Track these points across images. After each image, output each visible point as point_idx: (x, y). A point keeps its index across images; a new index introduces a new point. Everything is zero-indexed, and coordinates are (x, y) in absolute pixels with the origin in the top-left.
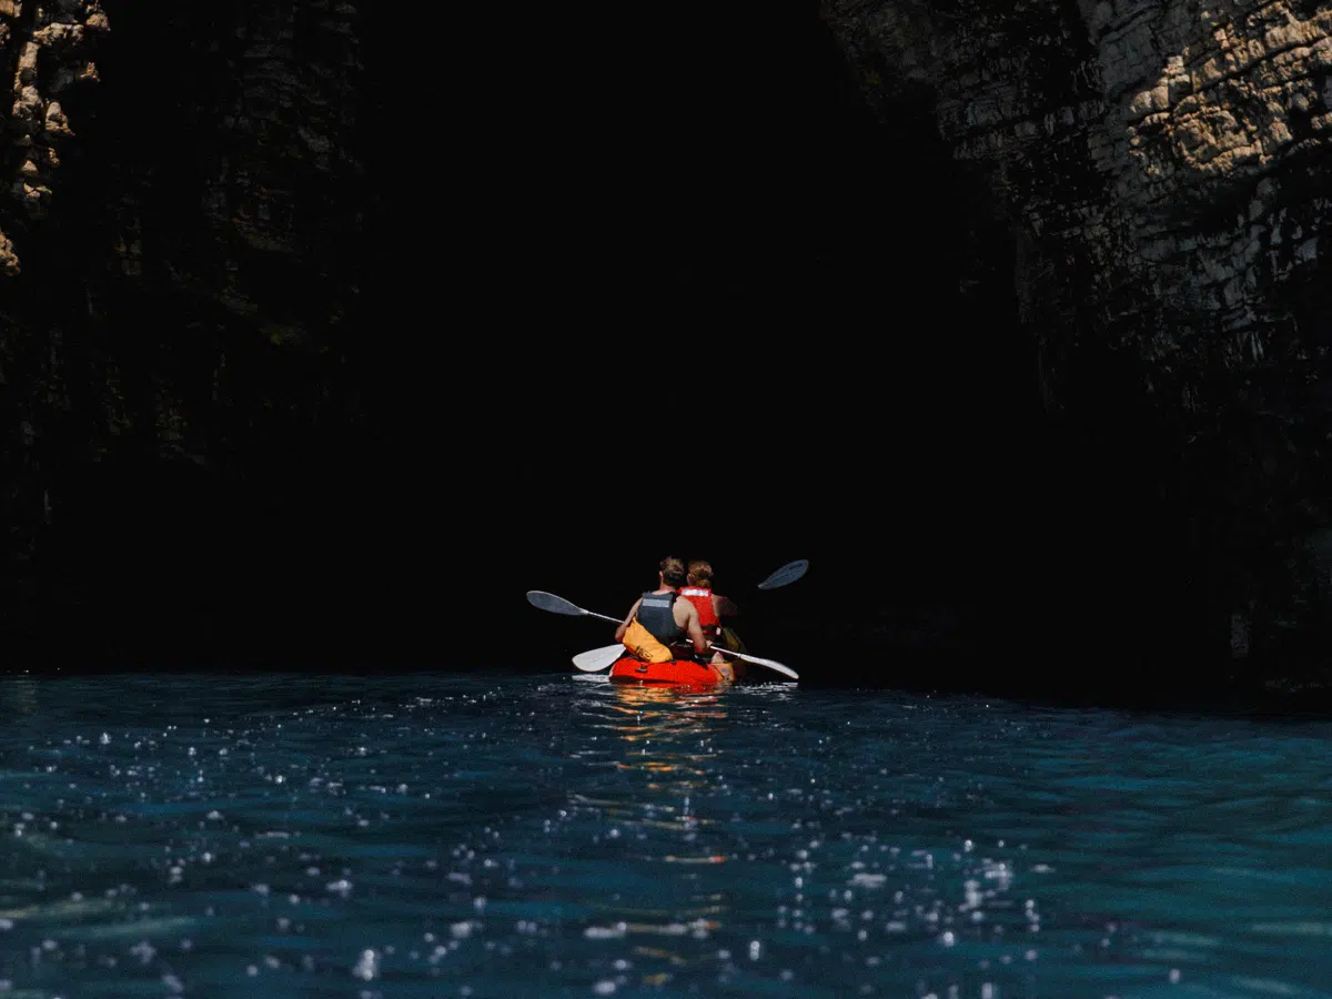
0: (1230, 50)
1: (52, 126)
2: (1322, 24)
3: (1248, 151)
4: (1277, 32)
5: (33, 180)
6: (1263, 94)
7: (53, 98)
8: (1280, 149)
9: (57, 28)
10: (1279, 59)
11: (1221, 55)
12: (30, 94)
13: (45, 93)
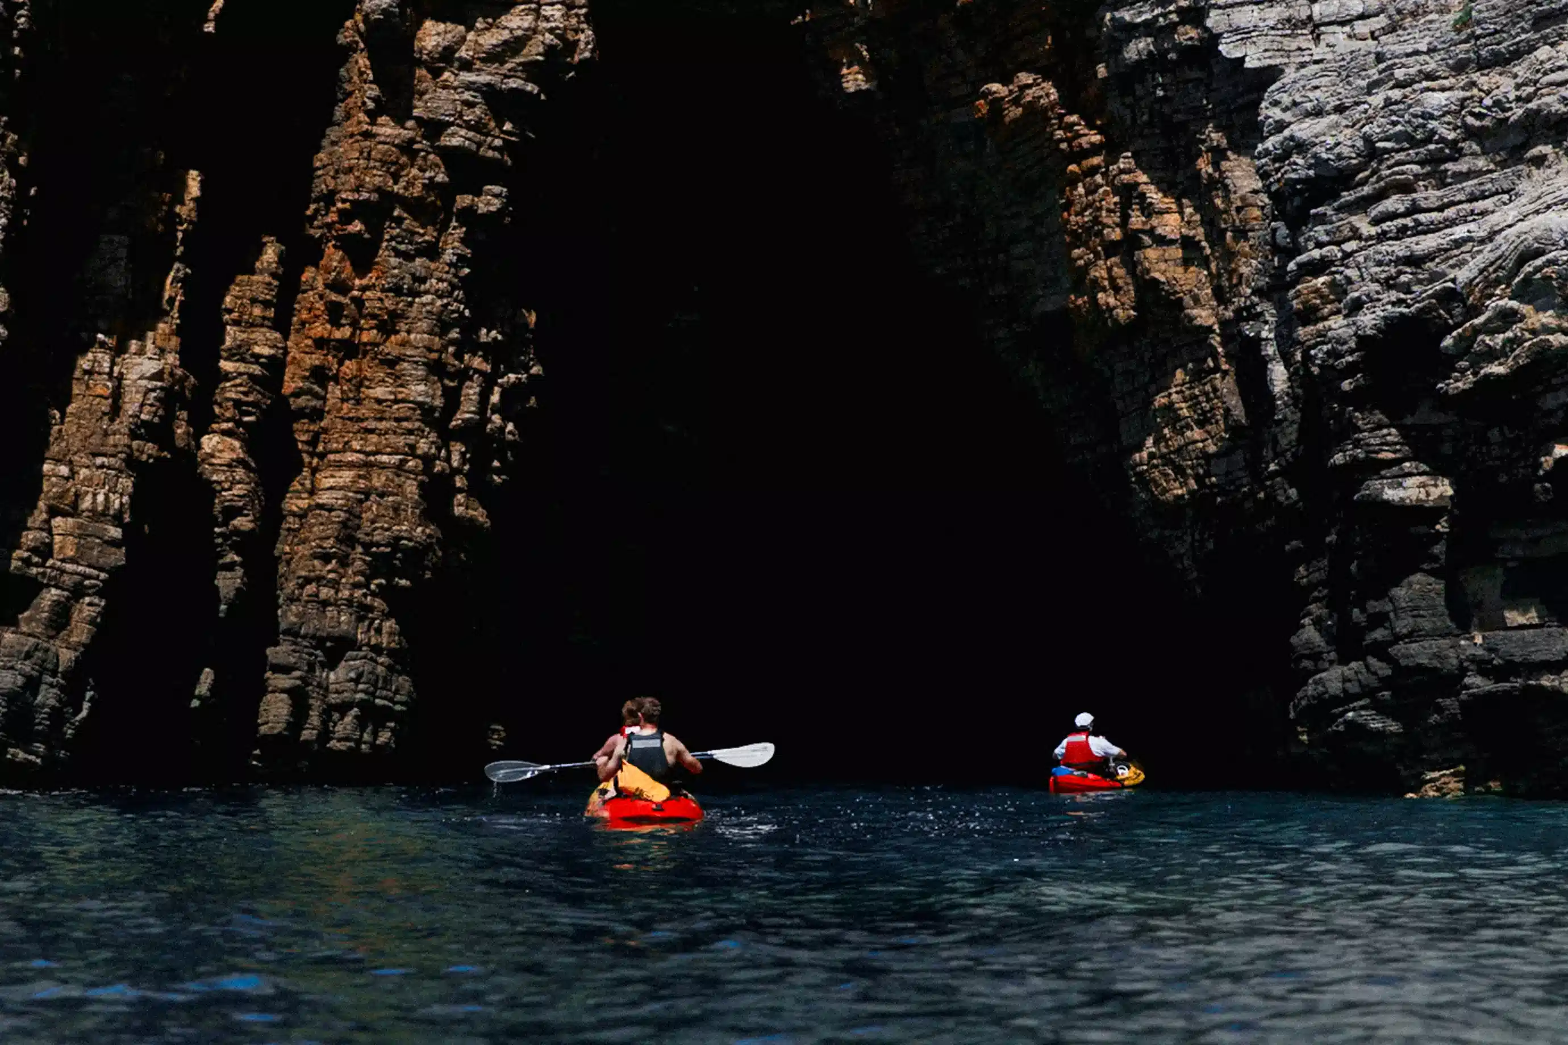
0: (1170, 439)
1: (510, 437)
2: (1208, 432)
3: (1180, 492)
4: (1188, 433)
5: (498, 472)
6: (1185, 463)
7: (509, 421)
8: (1191, 492)
9: (512, 377)
10: (1190, 448)
11: (1167, 441)
12: (496, 418)
13: (505, 419)
